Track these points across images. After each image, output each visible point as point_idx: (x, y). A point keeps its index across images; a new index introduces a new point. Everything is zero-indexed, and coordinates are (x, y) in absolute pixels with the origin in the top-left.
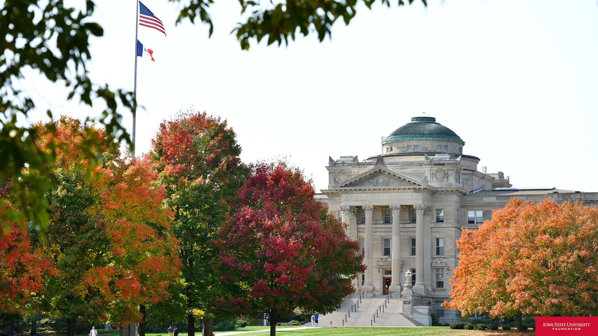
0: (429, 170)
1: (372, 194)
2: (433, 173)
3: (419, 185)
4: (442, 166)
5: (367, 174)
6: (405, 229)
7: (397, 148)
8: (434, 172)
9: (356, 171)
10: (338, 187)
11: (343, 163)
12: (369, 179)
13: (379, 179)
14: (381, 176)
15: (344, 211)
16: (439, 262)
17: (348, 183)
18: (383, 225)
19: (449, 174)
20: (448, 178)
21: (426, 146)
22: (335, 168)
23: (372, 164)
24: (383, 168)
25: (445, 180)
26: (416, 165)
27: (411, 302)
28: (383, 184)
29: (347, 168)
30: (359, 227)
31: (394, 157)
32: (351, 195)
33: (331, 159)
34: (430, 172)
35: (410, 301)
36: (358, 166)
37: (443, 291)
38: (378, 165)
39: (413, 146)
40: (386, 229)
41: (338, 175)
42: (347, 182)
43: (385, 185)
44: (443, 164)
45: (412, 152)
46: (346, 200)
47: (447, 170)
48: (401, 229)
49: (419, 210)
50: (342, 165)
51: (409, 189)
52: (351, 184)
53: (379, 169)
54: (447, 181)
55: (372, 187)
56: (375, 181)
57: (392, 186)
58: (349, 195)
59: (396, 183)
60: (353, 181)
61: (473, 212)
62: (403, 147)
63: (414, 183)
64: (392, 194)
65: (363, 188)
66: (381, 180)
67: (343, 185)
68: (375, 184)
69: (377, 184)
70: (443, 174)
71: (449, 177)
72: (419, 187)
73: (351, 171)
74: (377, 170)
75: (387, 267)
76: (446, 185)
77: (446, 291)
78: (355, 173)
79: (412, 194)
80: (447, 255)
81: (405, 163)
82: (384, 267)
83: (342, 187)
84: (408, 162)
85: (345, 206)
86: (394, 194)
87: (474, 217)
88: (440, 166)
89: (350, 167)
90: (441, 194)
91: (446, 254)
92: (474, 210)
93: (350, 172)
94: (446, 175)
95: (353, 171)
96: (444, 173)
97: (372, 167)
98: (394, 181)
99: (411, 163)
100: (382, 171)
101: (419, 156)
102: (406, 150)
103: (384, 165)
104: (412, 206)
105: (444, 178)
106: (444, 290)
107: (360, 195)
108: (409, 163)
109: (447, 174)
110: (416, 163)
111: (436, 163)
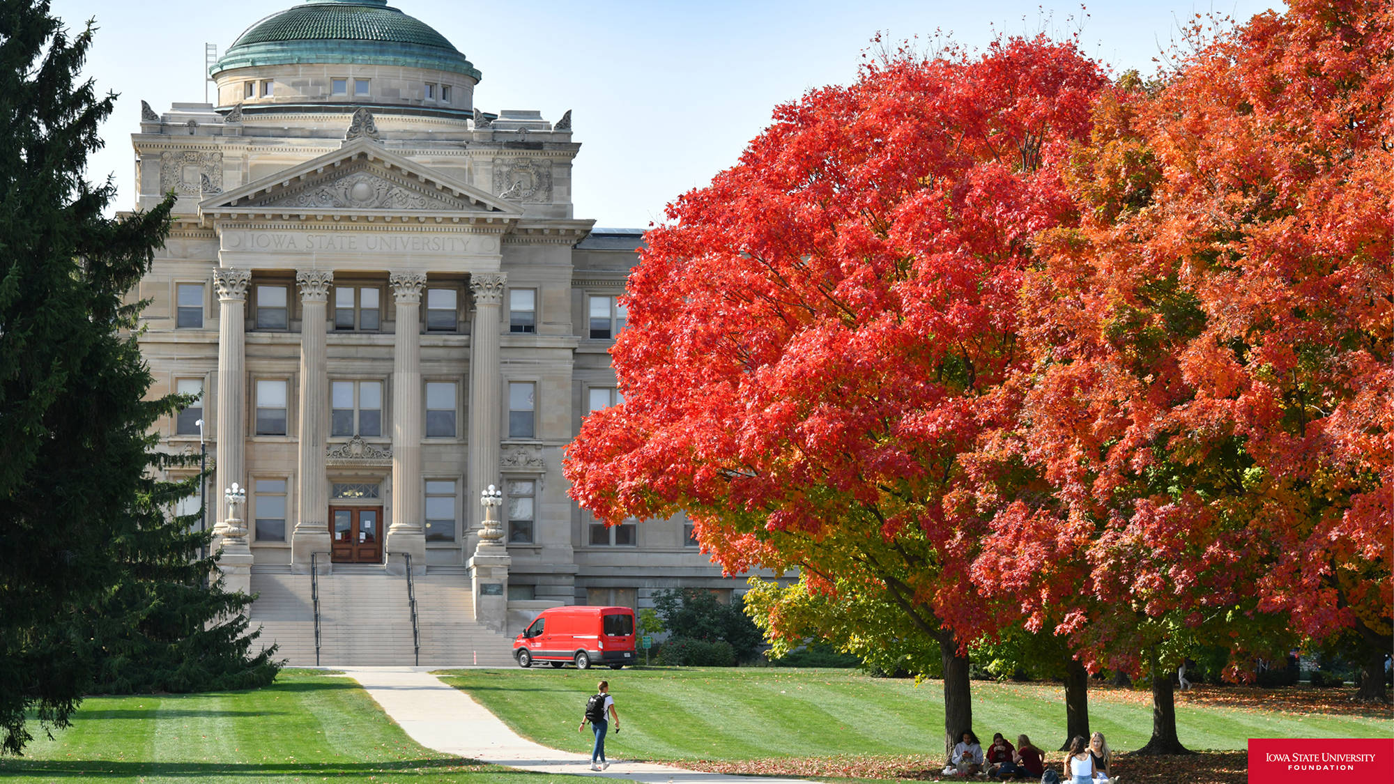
0: (488, 163)
1: (328, 235)
2: (501, 173)
3: (495, 209)
4: (532, 151)
5: (320, 167)
7: (294, 85)
8: (505, 169)
9: (239, 153)
10: (215, 206)
11: (192, 124)
12: (318, 183)
13: (353, 186)
14: (360, 176)
15: (233, 285)
16: (522, 459)
18: (336, 336)
19: (554, 176)
20: (549, 189)
22: (165, 141)
23: (293, 133)
24: (372, 149)
25: (541, 195)
26: (441, 145)
27: (505, 586)
28: (365, 201)
29: (209, 142)
30: (251, 340)
32: (257, 233)
33: (146, 110)
34: (491, 167)
35: (501, 586)
36: (248, 140)
37: (532, 552)
38: (357, 140)
39: (351, 82)
40: (341, 349)
41: (172, 163)
43: (377, 203)
44: (538, 146)
46: (237, 250)
47: (548, 163)
48: (423, 350)
49: (489, 289)
50: (186, 132)
51: (461, 220)
53: (359, 151)
54: (549, 198)
55: (327, 209)
56: (342, 191)
57: (397, 210)
58: (249, 233)
59: (413, 198)
61: (605, 302)
62: (317, 84)
63: (478, 203)
64: (399, 235)
65: (303, 211)
66: (361, 188)
67: (234, 200)
68: (342, 199)
69: (349, 201)
70: (534, 178)
71: (555, 188)
72: (497, 215)
73: (222, 155)
74: (354, 154)
75: (345, 473)
76: (546, 214)
77: (543, 552)
78: (237, 162)
79: (467, 237)
80: (547, 437)
81: (407, 136)
82: (336, 473)
83: (229, 205)
85: (236, 270)
86: (405, 236)
87: (610, 320)
88: (525, 151)
89: (221, 141)
90: (528, 242)
91: (543, 435)
92: (611, 296)
93: (217, 157)
94: (545, 180)
95: (226, 153)
96: (539, 175)
98: (407, 192)
99: (426, 136)
100: (370, 158)
103: (376, 139)
104: (467, 277)
105: (538, 189)
106: (537, 550)
107: (289, 234)
108: (419, 136)
109: (549, 176)
110: (444, 136)
111: (511, 139)
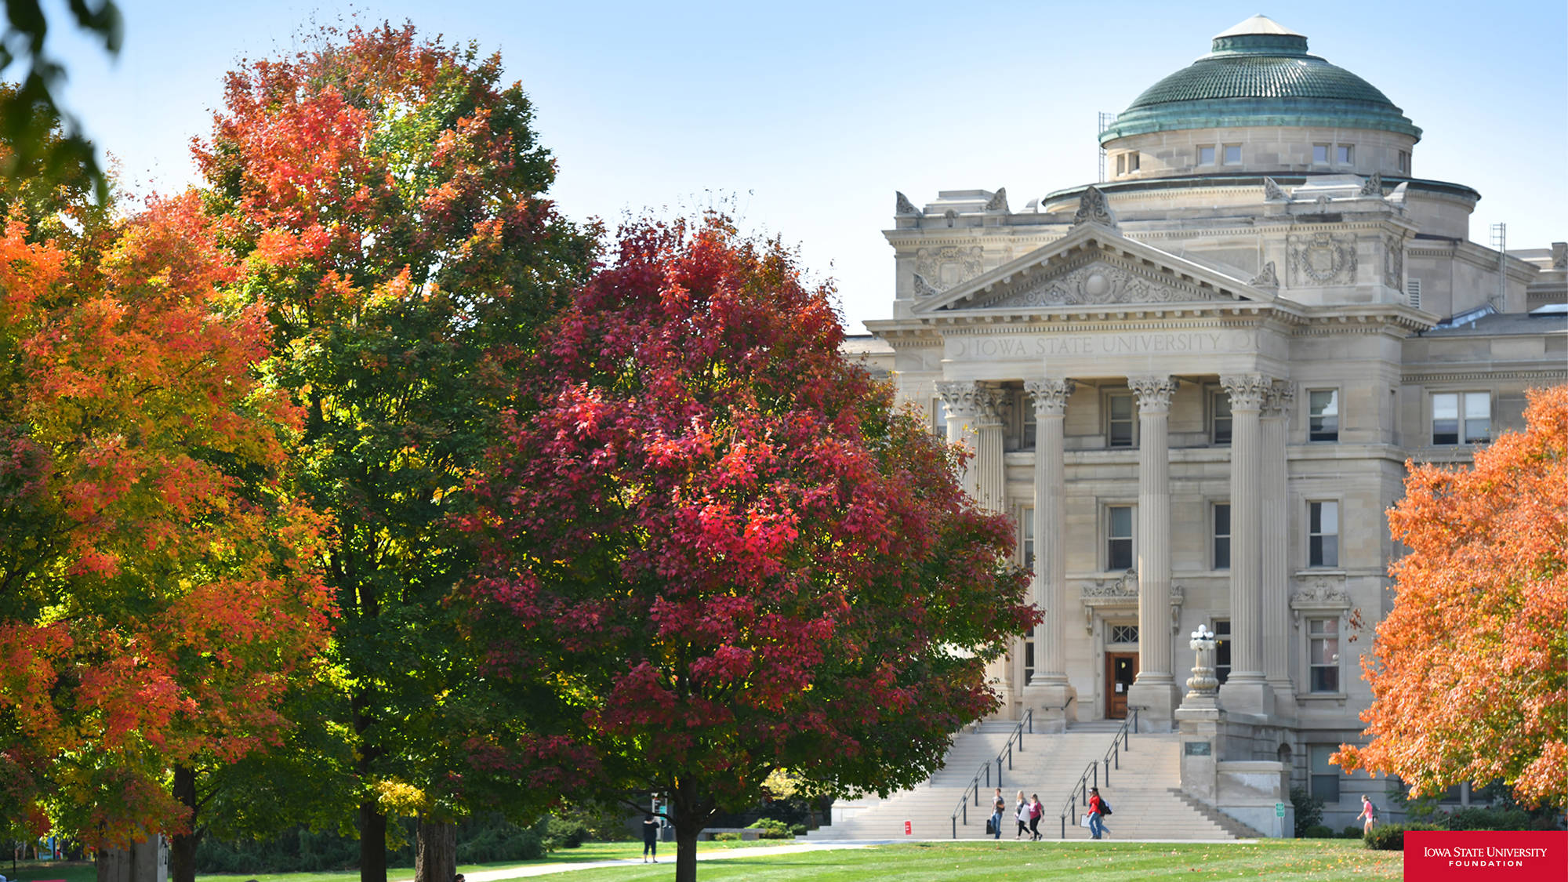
0: (1280, 241)
1: (1061, 337)
2: (1296, 252)
3: (1242, 298)
4: (1332, 225)
5: (1044, 259)
6: (1190, 467)
7: (1159, 156)
8: (1301, 248)
9: (1001, 245)
10: (929, 310)
11: (951, 215)
12: (1048, 278)
13: (1087, 279)
14: (1095, 267)
15: (956, 400)
16: (1320, 592)
17: (968, 294)
18: (1105, 453)
19: (1359, 252)
20: (1354, 269)
21: (1271, 147)
22: (918, 237)
23: (1061, 218)
24: (1102, 235)
25: (1344, 276)
26: (1231, 223)
27: (1213, 744)
28: (1102, 295)
29: (965, 235)
30: (1013, 462)
31: (1146, 193)
32: (982, 339)
33: (902, 203)
34: (1284, 246)
35: (1209, 744)
36: (1007, 229)
37: (1336, 704)
38: (1085, 224)
39: (1219, 148)
40: (1114, 468)
41: (929, 261)
42: (964, 290)
43: (1113, 298)
44: (1336, 218)
45: (1217, 170)
46: (962, 359)
47: (1352, 237)
48: (1172, 467)
49: (1242, 393)
50: (944, 224)
51: (1204, 313)
52: (981, 299)
53: (1087, 238)
54: (1353, 280)
55: (1060, 309)
56: (1074, 285)
57: (1137, 306)
58: (974, 340)
59: (1156, 289)
60: (987, 285)
61: (1452, 399)
62: (1181, 154)
63: (1224, 292)
64: (1139, 334)
65: (1025, 312)
66: (1096, 281)
67: (950, 302)
68: (1074, 295)
69: (1082, 296)
70: (1336, 256)
71: (1360, 267)
72: (1244, 305)
73: (982, 249)
74: (1081, 242)
75: (1121, 613)
76: (1347, 298)
77: (1347, 703)
78: (999, 256)
79: (1216, 332)
80: (1351, 565)
81: (1189, 215)
82: (1111, 613)
83: (945, 308)
84: (1198, 210)
85: (958, 383)
86: (1147, 335)
87: (1456, 421)
88: (1323, 225)
89: (978, 233)
90: (1326, 334)
91: (1348, 562)
92: (1457, 392)
93: (976, 251)
94: (1349, 258)
95: (987, 246)
96: (1341, 252)
97: (1061, 231)
98: (1147, 283)
99: (1212, 213)
100: (1101, 246)
101: (1242, 188)
102: (1193, 161)
103: (1107, 223)
104: (1214, 380)
105: (1340, 269)
106: (1341, 701)
107: (1017, 338)
108: (1203, 214)
109: (1353, 252)
110: (1231, 213)
111: (1308, 211)
